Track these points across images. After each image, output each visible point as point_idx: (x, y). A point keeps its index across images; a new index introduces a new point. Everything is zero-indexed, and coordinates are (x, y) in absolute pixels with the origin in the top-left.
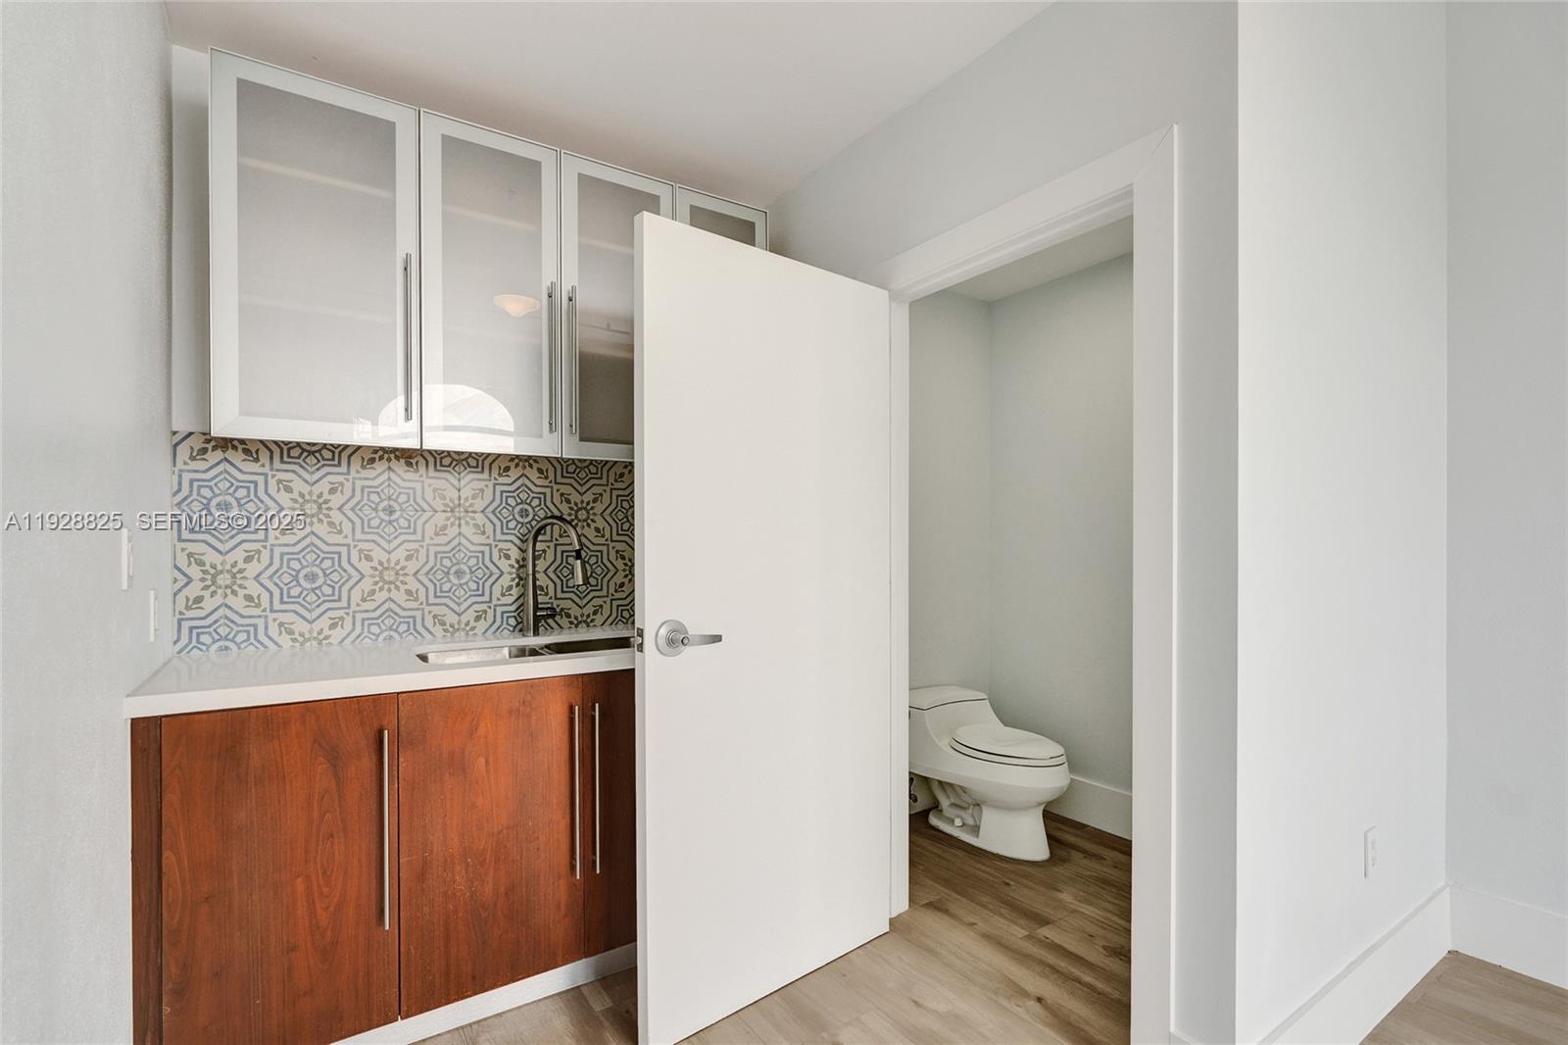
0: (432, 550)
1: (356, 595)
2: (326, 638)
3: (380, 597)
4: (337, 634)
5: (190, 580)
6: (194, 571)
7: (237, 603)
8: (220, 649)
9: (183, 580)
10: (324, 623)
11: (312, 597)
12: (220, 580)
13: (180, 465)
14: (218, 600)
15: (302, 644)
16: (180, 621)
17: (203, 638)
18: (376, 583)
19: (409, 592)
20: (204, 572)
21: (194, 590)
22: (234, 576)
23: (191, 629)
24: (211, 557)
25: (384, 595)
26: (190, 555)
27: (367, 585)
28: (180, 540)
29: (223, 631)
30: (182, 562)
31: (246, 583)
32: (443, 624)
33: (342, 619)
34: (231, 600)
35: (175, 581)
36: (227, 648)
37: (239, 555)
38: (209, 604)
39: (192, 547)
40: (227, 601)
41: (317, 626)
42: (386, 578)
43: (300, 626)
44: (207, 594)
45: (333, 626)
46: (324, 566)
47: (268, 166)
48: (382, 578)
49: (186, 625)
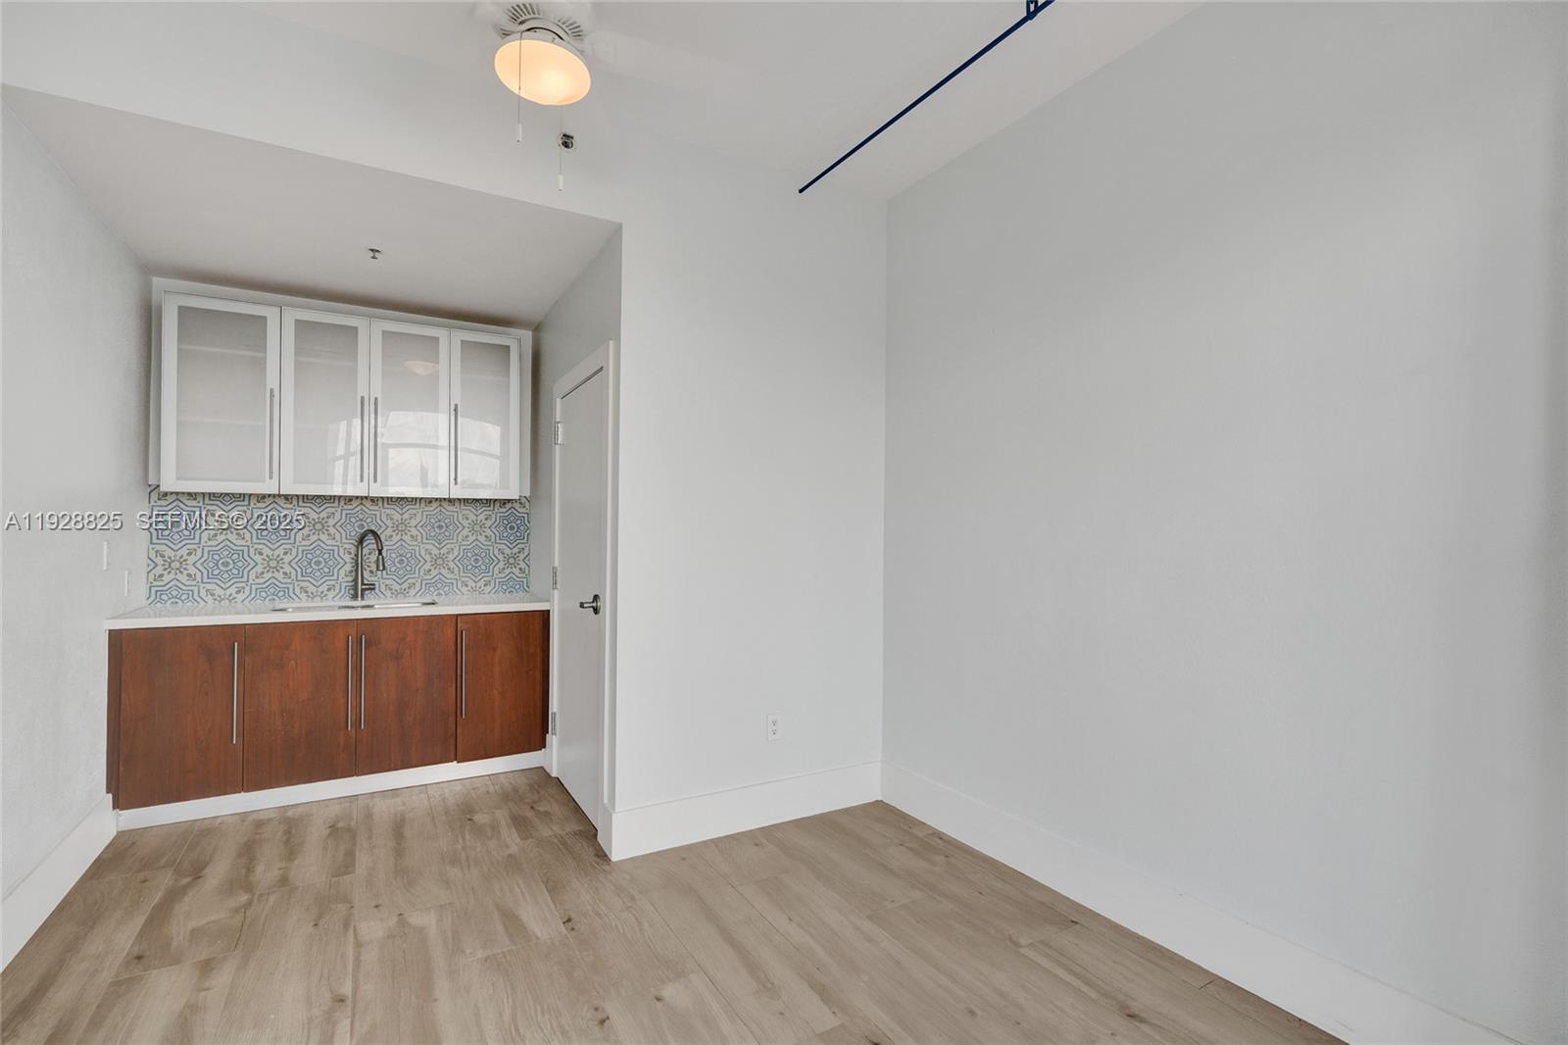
0: (301, 549)
1: (253, 575)
2: (234, 598)
3: (267, 576)
4: (240, 597)
5: (156, 565)
6: (159, 561)
7: (183, 578)
8: (172, 603)
9: (153, 565)
10: (233, 590)
11: (226, 576)
12: (173, 565)
13: (152, 503)
14: (172, 576)
15: (220, 602)
16: (150, 587)
17: (163, 597)
18: (265, 568)
19: (285, 573)
20: (165, 561)
21: (159, 570)
22: (181, 563)
23: (157, 592)
24: (168, 553)
25: (270, 575)
26: (157, 552)
27: (259, 569)
28: (151, 543)
29: (174, 593)
30: (153, 555)
31: (188, 567)
32: (306, 592)
33: (243, 588)
34: (179, 576)
35: (148, 565)
36: (176, 603)
37: (184, 551)
38: (167, 578)
39: (157, 547)
40: (177, 577)
41: (228, 592)
42: (271, 565)
43: (219, 591)
44: (166, 573)
45: (238, 592)
46: (233, 558)
47: (198, 348)
48: (268, 565)
49: (153, 589)
